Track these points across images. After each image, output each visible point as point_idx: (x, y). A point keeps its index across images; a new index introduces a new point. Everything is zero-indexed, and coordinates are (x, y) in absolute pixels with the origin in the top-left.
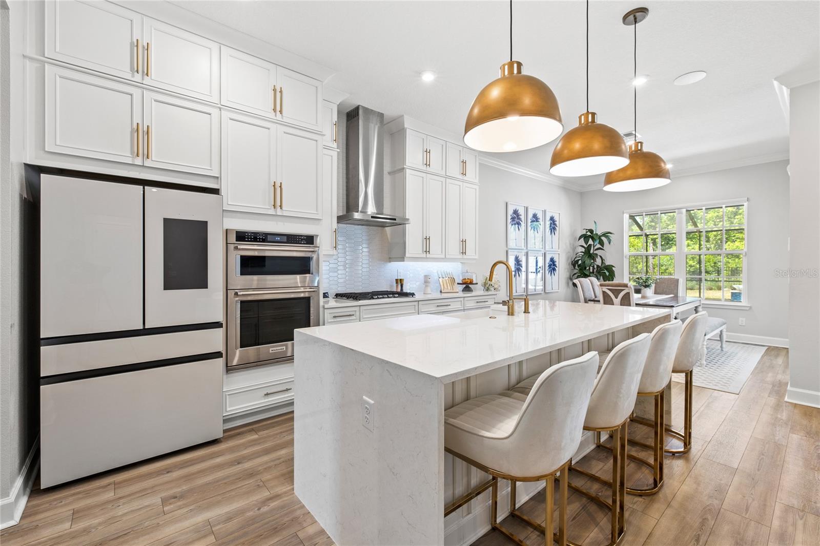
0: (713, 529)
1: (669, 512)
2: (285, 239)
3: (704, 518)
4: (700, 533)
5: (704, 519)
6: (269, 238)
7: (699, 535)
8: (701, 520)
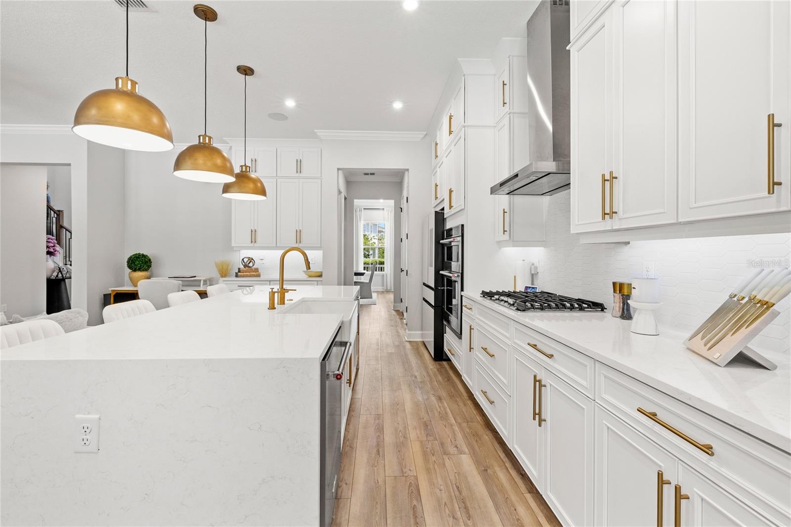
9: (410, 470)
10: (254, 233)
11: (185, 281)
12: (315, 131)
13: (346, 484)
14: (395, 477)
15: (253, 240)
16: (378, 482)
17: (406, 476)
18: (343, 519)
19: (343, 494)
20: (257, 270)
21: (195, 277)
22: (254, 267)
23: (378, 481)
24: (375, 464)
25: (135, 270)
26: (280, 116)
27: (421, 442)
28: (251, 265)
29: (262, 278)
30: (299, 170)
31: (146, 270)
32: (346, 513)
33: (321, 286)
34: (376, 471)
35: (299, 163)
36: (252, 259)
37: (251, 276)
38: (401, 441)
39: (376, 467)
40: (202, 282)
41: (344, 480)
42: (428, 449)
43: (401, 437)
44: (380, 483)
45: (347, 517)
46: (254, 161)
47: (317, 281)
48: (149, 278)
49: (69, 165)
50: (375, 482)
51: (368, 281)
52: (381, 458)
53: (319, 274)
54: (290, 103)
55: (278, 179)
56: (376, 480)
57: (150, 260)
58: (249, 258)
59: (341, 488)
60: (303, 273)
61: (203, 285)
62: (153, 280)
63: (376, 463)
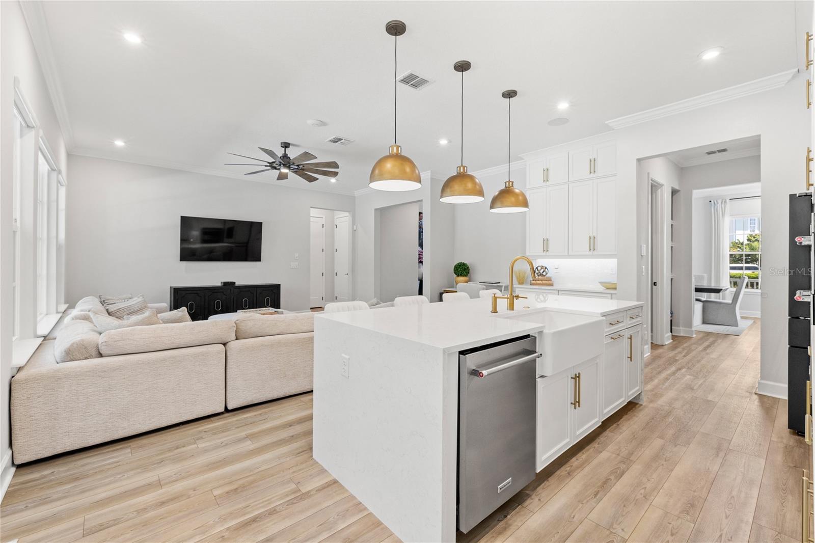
9: (623, 530)
10: (546, 242)
11: (488, 286)
12: (606, 122)
13: (539, 500)
14: (598, 525)
15: (546, 250)
16: (573, 518)
17: (612, 532)
18: (516, 523)
19: (530, 506)
20: (550, 279)
21: (499, 283)
22: (547, 276)
23: (574, 516)
24: (583, 501)
25: (458, 276)
26: (561, 121)
27: (666, 513)
28: (544, 274)
29: (555, 287)
30: (593, 170)
31: (466, 276)
32: (522, 521)
33: (617, 301)
34: (579, 508)
35: (593, 162)
36: (546, 268)
37: (543, 285)
38: (637, 497)
39: (582, 504)
40: (503, 287)
41: (539, 496)
42: (671, 526)
43: (641, 494)
44: (575, 519)
45: (520, 525)
46: (546, 170)
47: (612, 294)
48: (467, 282)
49: (422, 200)
50: (570, 516)
51: (731, 302)
52: (595, 499)
53: (614, 286)
54: (563, 106)
55: (570, 184)
56: (573, 515)
57: (468, 268)
58: (542, 267)
59: (532, 501)
60: (599, 284)
61: (504, 290)
62: (470, 284)
63: (585, 501)
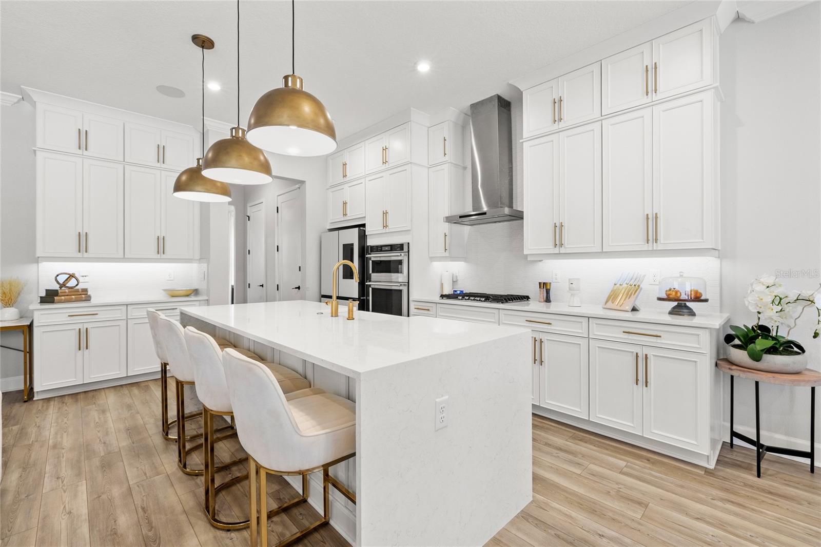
0: (139, 527)
1: (179, 508)
2: (389, 248)
3: (153, 529)
4: (146, 515)
5: (152, 527)
6: (384, 249)
7: (145, 513)
8: (153, 525)
